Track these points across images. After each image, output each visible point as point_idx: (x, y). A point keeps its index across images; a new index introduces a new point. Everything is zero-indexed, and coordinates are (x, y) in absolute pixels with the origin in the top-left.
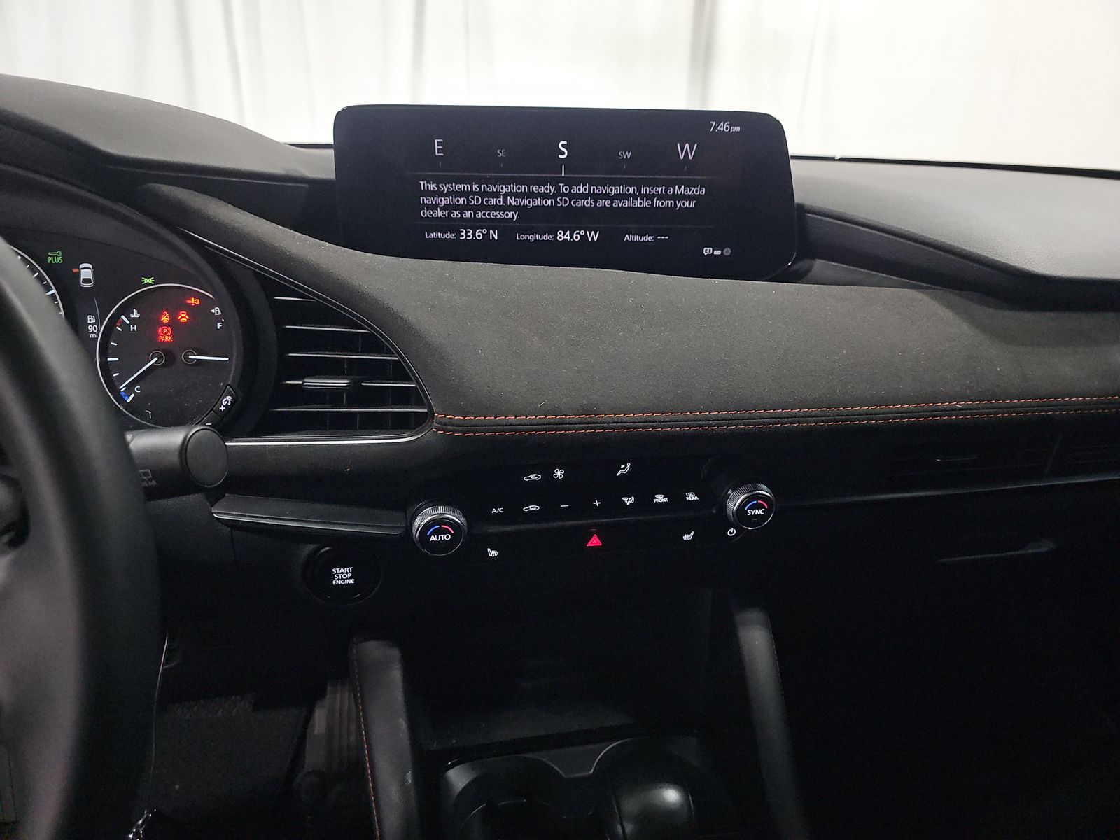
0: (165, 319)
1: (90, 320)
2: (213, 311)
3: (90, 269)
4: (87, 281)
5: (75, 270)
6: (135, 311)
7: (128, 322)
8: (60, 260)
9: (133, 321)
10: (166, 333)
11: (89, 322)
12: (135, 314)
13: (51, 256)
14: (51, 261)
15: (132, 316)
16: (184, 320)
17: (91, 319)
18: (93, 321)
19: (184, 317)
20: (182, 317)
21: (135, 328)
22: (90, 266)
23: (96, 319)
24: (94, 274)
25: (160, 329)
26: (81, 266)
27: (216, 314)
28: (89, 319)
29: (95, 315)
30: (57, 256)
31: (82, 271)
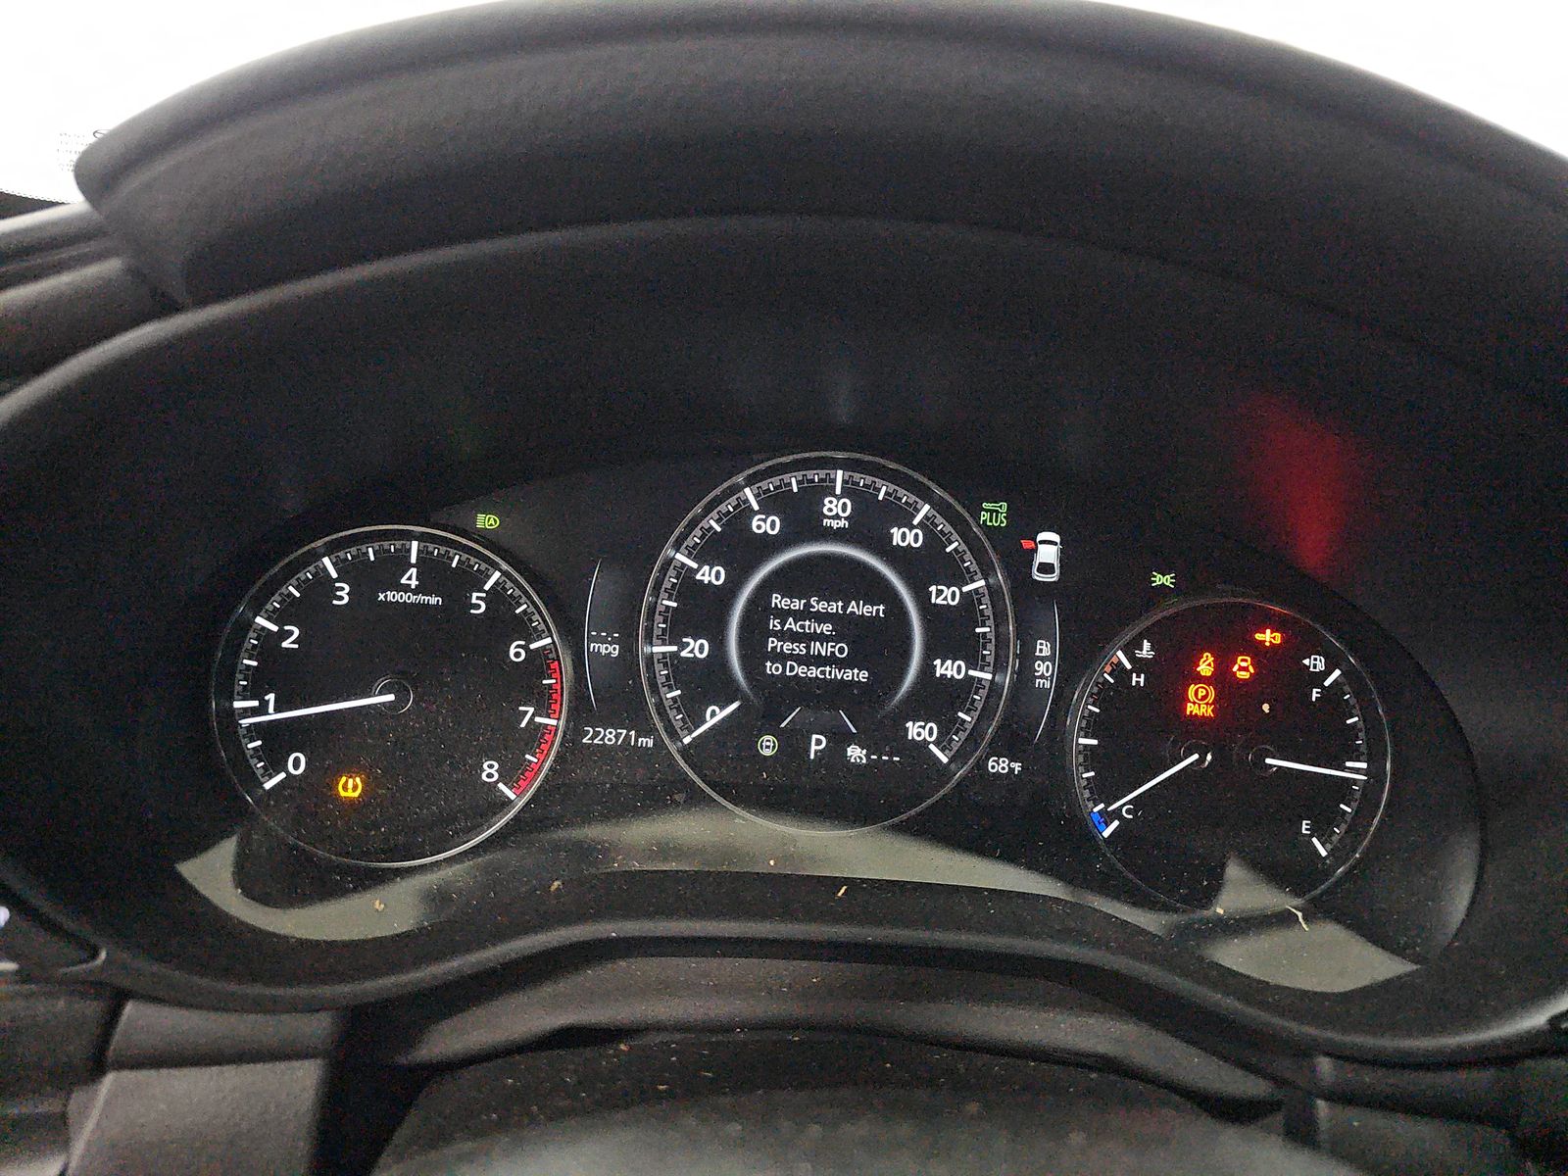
0: (1205, 668)
1: (1041, 651)
2: (1306, 662)
3: (1056, 544)
4: (1046, 568)
5: (1027, 544)
6: (1146, 645)
7: (1129, 666)
8: (1001, 521)
9: (1139, 665)
10: (1204, 698)
11: (1037, 654)
12: (1146, 651)
13: (987, 511)
14: (985, 521)
15: (1140, 654)
16: (1242, 675)
17: (1044, 647)
18: (1047, 652)
19: (1246, 669)
20: (1241, 669)
21: (1142, 680)
22: (1056, 537)
23: (1053, 649)
24: (1063, 556)
25: (1192, 689)
26: (1042, 536)
27: (1312, 669)
28: (1038, 647)
29: (1051, 640)
30: (997, 512)
31: (1040, 546)
